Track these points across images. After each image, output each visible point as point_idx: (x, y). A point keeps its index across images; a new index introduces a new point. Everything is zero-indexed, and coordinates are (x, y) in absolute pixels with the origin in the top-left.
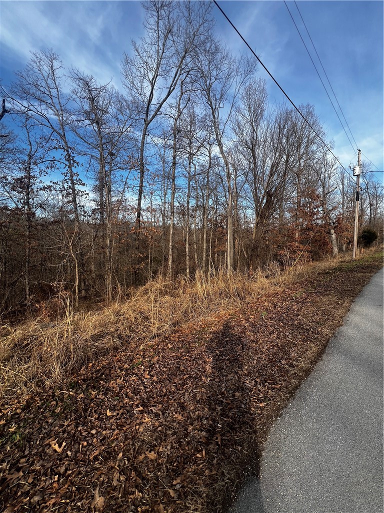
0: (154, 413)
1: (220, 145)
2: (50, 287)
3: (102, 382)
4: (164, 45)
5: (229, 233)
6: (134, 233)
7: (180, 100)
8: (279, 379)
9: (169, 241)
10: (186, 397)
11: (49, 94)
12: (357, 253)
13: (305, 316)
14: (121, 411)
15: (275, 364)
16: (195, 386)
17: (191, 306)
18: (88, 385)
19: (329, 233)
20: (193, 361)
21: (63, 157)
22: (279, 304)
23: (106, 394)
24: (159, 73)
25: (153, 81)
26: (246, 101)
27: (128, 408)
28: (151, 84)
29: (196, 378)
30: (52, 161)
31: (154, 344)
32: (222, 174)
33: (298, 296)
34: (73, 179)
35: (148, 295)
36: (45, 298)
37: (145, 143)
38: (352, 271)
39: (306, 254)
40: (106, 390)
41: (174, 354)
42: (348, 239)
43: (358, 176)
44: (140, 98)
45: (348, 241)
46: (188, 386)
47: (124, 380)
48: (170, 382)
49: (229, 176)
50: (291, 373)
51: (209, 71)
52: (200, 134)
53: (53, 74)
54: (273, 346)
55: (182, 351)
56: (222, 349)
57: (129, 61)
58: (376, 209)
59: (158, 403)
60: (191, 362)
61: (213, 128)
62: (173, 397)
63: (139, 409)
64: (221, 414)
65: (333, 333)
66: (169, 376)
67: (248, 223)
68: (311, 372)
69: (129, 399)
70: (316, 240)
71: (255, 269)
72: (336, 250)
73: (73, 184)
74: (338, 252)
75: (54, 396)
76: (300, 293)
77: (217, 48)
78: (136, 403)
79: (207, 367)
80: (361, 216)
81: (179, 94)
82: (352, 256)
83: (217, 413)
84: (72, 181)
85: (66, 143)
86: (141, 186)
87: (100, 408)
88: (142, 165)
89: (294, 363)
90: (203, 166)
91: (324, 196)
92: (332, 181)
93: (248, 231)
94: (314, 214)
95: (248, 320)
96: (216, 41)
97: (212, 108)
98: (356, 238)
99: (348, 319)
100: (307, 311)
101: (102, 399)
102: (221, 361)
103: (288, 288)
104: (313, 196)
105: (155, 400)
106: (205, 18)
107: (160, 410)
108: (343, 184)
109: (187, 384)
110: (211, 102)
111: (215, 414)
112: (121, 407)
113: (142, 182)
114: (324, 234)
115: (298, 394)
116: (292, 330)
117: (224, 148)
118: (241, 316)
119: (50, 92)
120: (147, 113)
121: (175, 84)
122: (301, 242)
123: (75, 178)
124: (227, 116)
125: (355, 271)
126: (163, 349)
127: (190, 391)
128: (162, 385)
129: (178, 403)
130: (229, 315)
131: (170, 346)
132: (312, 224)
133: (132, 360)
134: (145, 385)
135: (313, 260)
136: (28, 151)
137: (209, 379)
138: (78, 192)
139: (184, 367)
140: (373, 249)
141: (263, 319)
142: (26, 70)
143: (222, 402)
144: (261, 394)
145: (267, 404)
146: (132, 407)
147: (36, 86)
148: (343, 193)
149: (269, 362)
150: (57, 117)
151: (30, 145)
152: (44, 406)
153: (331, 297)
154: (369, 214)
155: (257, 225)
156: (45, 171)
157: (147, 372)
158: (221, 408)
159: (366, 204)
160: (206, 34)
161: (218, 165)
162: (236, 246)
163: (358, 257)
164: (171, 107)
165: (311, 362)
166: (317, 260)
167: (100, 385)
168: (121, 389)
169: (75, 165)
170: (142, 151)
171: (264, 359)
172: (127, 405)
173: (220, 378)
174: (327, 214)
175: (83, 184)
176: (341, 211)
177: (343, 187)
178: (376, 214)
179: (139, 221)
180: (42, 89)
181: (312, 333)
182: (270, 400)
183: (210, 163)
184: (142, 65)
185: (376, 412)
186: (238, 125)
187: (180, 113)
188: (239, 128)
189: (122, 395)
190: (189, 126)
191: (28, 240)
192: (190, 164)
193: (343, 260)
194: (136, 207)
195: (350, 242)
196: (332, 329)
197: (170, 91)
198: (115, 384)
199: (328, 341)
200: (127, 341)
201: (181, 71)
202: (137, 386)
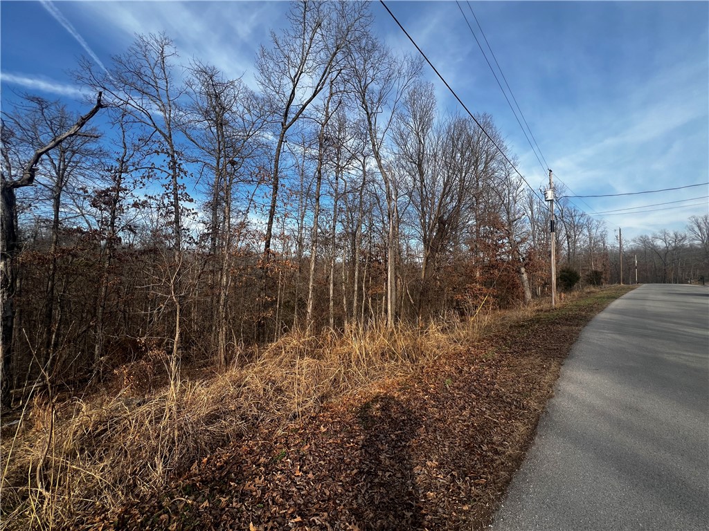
0: (319, 525)
1: (377, 156)
2: (135, 343)
3: (232, 484)
4: (311, 39)
5: (389, 270)
6: (261, 268)
7: (328, 102)
8: (482, 471)
9: (309, 279)
10: (360, 501)
11: (154, 84)
12: (557, 299)
13: (503, 384)
14: (270, 524)
15: (474, 451)
16: (369, 485)
17: (343, 372)
18: (212, 489)
19: (519, 272)
20: (361, 449)
21: (165, 164)
22: (465, 369)
23: (242, 501)
24: (303, 71)
25: (296, 79)
26: (409, 107)
27: (279, 520)
28: (293, 81)
29: (369, 473)
30: (150, 168)
31: (298, 427)
32: (379, 192)
33: (489, 357)
34: (177, 193)
35: (281, 357)
36: (125, 360)
37: (281, 151)
38: (553, 323)
39: (492, 300)
40: (241, 495)
41: (331, 441)
42: (543, 280)
43: (552, 201)
44: (277, 97)
45: (543, 282)
46: (360, 484)
47: (265, 479)
48: (334, 480)
49: (389, 197)
50: (498, 462)
51: (364, 70)
52: (351, 143)
53: (163, 62)
54: (468, 426)
55: (341, 436)
56: (399, 432)
57: (265, 54)
58: (575, 242)
59: (321, 511)
60: (359, 452)
61: (368, 136)
62: (341, 501)
63: (296, 520)
64: (412, 522)
65: (543, 407)
66: (331, 471)
67: (413, 257)
68: (523, 460)
69: (279, 506)
70: (503, 282)
71: (426, 320)
72: (528, 295)
73: (177, 199)
74: (532, 298)
75: (161, 507)
76: (491, 353)
77: (373, 45)
78: (289, 512)
79: (382, 457)
80: (557, 251)
81: (328, 95)
82: (551, 302)
83: (407, 521)
84: (176, 195)
85: (172, 146)
86: (273, 207)
87: (237, 521)
88: (276, 179)
89: (499, 448)
90: (355, 183)
91: (510, 224)
92: (518, 206)
93: (414, 268)
94: (497, 247)
95: (426, 391)
96: (373, 37)
97: (368, 113)
98: (554, 279)
99: (559, 388)
100: (504, 378)
101: (237, 509)
102: (399, 449)
103: (474, 347)
104: (495, 224)
105: (316, 506)
106: (362, 13)
107: (326, 520)
108: (532, 211)
109: (358, 482)
110: (366, 106)
111: (404, 523)
112: (269, 518)
113: (274, 201)
114: (512, 273)
115: (511, 492)
116: (489, 404)
117: (382, 162)
118: (416, 385)
119: (156, 82)
120: (286, 115)
121: (323, 83)
122: (484, 284)
123: (179, 192)
124: (387, 123)
125: (557, 323)
126: (314, 434)
127: (363, 492)
128: (322, 484)
129: (350, 510)
130: (399, 384)
131: (323, 429)
132: (496, 260)
133: (270, 451)
134: (298, 485)
135: (500, 307)
136: (121, 155)
137: (387, 474)
138: (182, 210)
139: (350, 458)
140: (576, 293)
141: (447, 389)
142: (127, 55)
143: (412, 506)
144: (463, 493)
145: (472, 507)
146: (285, 517)
147: (139, 74)
148: (533, 221)
149: (466, 449)
150: (162, 114)
151: (125, 147)
152: (150, 523)
153: (532, 358)
154: (567, 249)
155: (427, 261)
156: (141, 182)
157: (299, 467)
158: (412, 513)
159: (562, 236)
160: (363, 30)
161: (374, 181)
162: (399, 288)
163: (558, 305)
164: (318, 110)
165: (521, 447)
166: (506, 308)
167: (230, 489)
168: (263, 493)
169: (182, 174)
170: (277, 161)
171: (458, 445)
172: (277, 515)
173: (402, 473)
174: (515, 246)
175: (191, 200)
176: (532, 243)
177: (532, 213)
178: (575, 248)
179: (268, 252)
180: (146, 79)
181: (516, 408)
182: (475, 501)
183: (364, 179)
184: (283, 59)
185: (613, 513)
186: (401, 135)
187: (328, 118)
188: (403, 138)
189: (267, 501)
190: (337, 133)
191: (106, 275)
192: (337, 179)
193: (539, 308)
194: (265, 233)
195: (547, 284)
196: (541, 401)
197: (316, 91)
198: (252, 486)
199: (538, 418)
200: (253, 425)
201: (330, 69)
202: (286, 487)
